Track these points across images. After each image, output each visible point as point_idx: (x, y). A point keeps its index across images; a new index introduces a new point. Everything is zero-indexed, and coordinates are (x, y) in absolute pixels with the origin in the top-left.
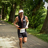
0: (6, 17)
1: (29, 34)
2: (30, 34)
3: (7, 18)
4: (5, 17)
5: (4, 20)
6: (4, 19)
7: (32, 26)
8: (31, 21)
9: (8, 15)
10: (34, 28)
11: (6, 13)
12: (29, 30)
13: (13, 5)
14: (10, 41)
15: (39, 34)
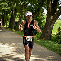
3: (7, 24)
4: (5, 23)
6: (4, 26)
9: (8, 22)
11: (6, 19)
13: (13, 11)
15: (39, 41)
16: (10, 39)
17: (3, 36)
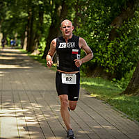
0: (39, 44)
1: (92, 95)
2: (95, 96)
3: (41, 47)
5: (32, 54)
7: (107, 71)
8: (104, 57)
10: (114, 80)
12: (95, 84)
14: (21, 116)
16: (31, 91)
17: (16, 82)
